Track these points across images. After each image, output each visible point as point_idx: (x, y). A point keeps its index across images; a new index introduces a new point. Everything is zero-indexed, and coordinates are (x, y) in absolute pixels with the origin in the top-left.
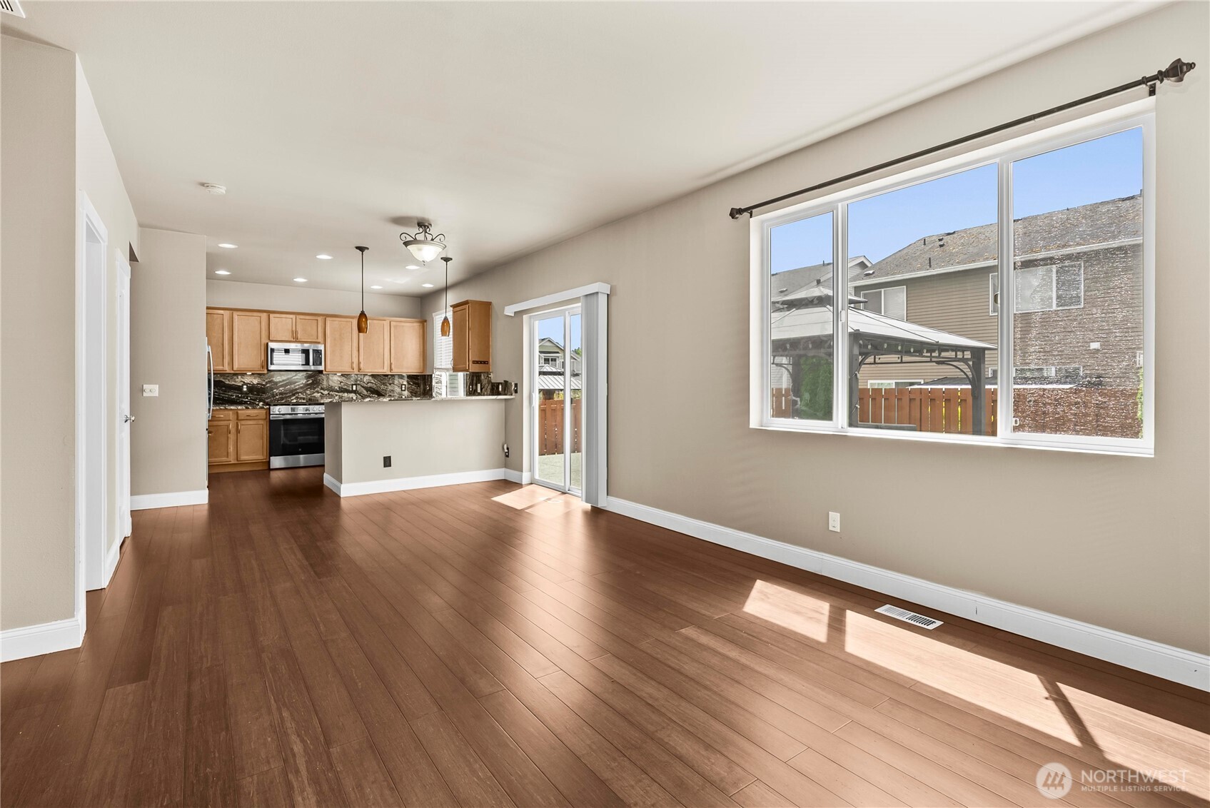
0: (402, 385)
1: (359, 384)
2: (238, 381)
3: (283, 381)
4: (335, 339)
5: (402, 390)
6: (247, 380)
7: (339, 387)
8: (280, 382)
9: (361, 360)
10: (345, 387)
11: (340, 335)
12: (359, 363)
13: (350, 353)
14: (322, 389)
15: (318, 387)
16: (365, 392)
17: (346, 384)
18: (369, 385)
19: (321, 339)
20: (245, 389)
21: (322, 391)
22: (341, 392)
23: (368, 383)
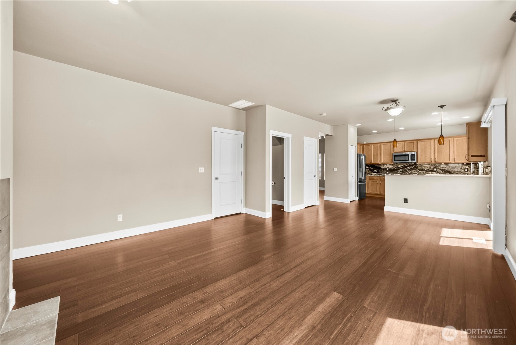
0: (465, 169)
1: (438, 168)
2: (385, 167)
3: (402, 167)
4: (422, 149)
5: (465, 171)
6: (388, 166)
7: (427, 169)
8: (401, 167)
9: (436, 157)
10: (430, 169)
11: (425, 147)
12: (435, 159)
13: (430, 154)
14: (418, 170)
15: (416, 169)
16: (442, 172)
17: (431, 168)
18: (444, 168)
19: (415, 150)
20: (387, 170)
21: (419, 171)
22: (428, 171)
23: (443, 167)
